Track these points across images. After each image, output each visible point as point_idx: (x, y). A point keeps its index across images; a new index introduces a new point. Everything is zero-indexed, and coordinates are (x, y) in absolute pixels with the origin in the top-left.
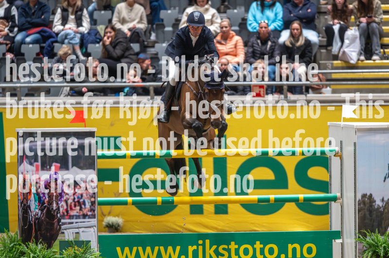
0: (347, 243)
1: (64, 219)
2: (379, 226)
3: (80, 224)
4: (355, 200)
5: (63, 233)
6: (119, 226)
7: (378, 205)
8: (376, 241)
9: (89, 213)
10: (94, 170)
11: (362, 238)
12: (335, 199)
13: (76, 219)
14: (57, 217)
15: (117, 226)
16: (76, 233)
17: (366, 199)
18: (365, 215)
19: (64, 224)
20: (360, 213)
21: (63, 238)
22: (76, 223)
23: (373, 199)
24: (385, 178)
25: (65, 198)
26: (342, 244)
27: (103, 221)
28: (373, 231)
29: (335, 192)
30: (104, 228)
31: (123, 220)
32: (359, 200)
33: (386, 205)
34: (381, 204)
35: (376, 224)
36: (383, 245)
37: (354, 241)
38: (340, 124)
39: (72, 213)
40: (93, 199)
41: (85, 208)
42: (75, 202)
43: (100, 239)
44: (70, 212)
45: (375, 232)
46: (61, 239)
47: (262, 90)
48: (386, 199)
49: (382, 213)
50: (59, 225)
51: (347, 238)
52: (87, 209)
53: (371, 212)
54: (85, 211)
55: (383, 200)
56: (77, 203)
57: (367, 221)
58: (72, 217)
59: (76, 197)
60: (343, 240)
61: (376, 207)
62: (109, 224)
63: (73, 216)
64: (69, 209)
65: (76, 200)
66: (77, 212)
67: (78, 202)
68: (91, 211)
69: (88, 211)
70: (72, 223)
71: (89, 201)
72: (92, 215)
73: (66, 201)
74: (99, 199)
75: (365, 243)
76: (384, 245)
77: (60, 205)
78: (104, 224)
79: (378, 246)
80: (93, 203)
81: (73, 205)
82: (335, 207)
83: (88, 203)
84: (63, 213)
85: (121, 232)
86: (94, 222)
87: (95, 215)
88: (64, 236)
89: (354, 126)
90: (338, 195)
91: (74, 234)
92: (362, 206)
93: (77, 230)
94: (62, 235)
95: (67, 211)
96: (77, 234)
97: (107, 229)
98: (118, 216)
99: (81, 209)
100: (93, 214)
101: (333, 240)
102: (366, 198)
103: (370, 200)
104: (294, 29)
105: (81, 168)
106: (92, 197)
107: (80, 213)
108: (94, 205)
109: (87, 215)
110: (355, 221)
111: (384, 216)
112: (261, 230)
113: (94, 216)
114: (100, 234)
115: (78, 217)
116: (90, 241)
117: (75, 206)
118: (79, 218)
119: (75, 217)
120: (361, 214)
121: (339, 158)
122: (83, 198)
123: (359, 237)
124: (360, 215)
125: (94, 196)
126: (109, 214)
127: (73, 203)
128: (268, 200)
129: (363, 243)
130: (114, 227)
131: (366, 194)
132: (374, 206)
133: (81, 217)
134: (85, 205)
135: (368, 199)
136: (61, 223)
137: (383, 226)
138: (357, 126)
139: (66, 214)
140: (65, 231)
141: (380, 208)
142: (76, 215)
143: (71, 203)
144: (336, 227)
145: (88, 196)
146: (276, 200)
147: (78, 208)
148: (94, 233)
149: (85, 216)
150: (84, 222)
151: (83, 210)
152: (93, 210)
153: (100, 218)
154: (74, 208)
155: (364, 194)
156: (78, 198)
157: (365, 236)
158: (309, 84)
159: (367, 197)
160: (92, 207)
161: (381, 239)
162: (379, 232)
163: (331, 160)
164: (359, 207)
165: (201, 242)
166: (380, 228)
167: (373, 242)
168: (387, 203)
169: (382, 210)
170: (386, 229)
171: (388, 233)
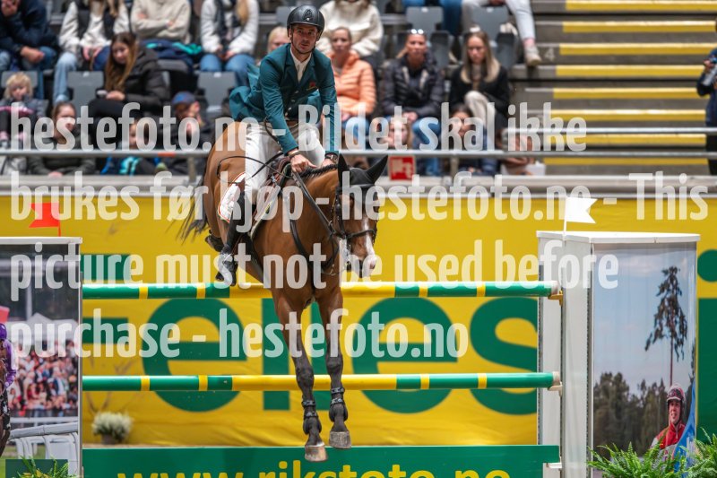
0: (572, 470)
1: (15, 416)
2: (636, 436)
3: (46, 426)
4: (589, 386)
5: (14, 444)
6: (123, 431)
7: (634, 396)
8: (629, 466)
9: (65, 406)
10: (76, 320)
11: (600, 459)
12: (548, 383)
13: (40, 416)
14: (2, 412)
15: (119, 431)
16: (39, 444)
17: (611, 384)
18: (607, 415)
19: (16, 426)
20: (598, 411)
21: (13, 455)
22: (40, 424)
23: (624, 383)
24: (648, 343)
25: (18, 375)
26: (562, 472)
27: (92, 421)
28: (623, 447)
29: (549, 369)
30: (95, 434)
31: (133, 419)
32: (596, 387)
33: (648, 396)
34: (639, 394)
35: (627, 433)
36: (642, 476)
37: (585, 466)
38: (561, 235)
39: (33, 405)
40: (72, 379)
41: (57, 395)
42: (38, 384)
43: (87, 457)
44: (27, 403)
45: (626, 450)
46: (10, 457)
47: (408, 166)
48: (649, 384)
49: (641, 412)
50: (5, 427)
51: (571, 460)
52: (61, 398)
53: (618, 409)
54: (57, 402)
55: (643, 386)
56: (41, 386)
57: (611, 427)
58: (31, 414)
59: (40, 374)
60: (564, 465)
61: (629, 400)
62: (104, 427)
63: (34, 411)
64: (25, 397)
65: (40, 379)
66: (42, 404)
67: (44, 382)
68: (68, 402)
69: (64, 402)
70: (32, 425)
71: (66, 382)
72: (71, 409)
73: (20, 382)
74: (85, 378)
75: (606, 471)
76: (645, 475)
77: (8, 389)
78: (94, 426)
80: (73, 386)
81: (33, 390)
82: (548, 398)
83: (64, 385)
84: (15, 405)
85: (127, 443)
86: (74, 422)
87: (76, 409)
88: (16, 451)
89: (588, 238)
90: (556, 374)
91: (35, 447)
92: (602, 397)
93: (40, 439)
94: (12, 448)
95: (22, 401)
96: (41, 447)
97: (100, 437)
98: (122, 411)
99: (49, 398)
100: (74, 407)
101: (544, 464)
102: (610, 381)
103: (618, 386)
104: (472, 48)
105: (51, 316)
106: (72, 374)
107: (47, 405)
108: (75, 390)
109: (60, 409)
110: (588, 427)
111: (645, 417)
112: (401, 442)
113: (74, 412)
114: (85, 447)
115: (42, 413)
116: (66, 461)
117: (38, 391)
118: (46, 416)
119: (36, 414)
120: (600, 413)
121: (558, 301)
122: (54, 375)
123: (595, 459)
124: (598, 416)
125: (75, 372)
126: (105, 407)
127: (34, 386)
128: (416, 384)
129: (602, 469)
130: (114, 434)
131: (611, 375)
132: (626, 399)
133: (50, 413)
134: (57, 389)
135: (613, 383)
136: (9, 425)
137: (643, 437)
138: (593, 239)
139: (19, 406)
140: (17, 440)
141: (638, 401)
142: (39, 410)
143: (30, 385)
144: (550, 439)
145: (64, 372)
146: (434, 384)
147: (43, 395)
148: (73, 445)
149: (56, 411)
150: (55, 423)
151: (54, 399)
152: (72, 400)
153: (86, 415)
154: (35, 396)
155: (606, 374)
156: (44, 375)
157: (607, 456)
158: (501, 156)
159: (613, 379)
160: (71, 394)
161: (638, 463)
162: (634, 450)
163: (541, 305)
164: (596, 398)
165: (283, 465)
166: (637, 442)
167: (622, 469)
168: (652, 392)
169: (642, 406)
170: (648, 444)
171: (652, 450)
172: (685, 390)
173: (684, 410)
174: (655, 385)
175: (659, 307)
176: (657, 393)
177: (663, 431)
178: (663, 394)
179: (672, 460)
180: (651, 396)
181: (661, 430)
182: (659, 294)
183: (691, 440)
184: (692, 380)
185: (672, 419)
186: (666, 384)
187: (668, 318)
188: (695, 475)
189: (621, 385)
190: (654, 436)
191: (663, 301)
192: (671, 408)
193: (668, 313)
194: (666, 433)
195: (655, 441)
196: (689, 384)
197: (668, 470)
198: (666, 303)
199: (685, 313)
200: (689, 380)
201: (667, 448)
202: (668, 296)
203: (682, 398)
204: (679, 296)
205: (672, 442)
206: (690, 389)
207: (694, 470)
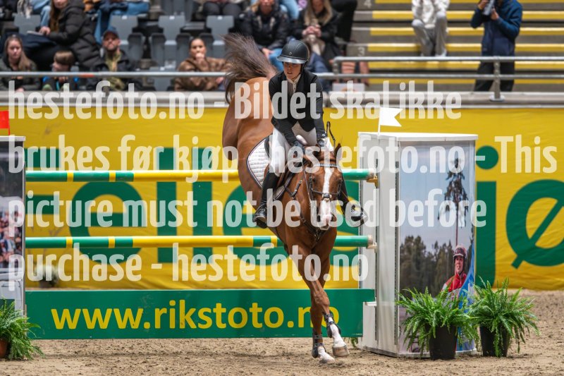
0: (384, 307)
2: (430, 283)
4: (396, 246)
7: (429, 253)
8: (425, 304)
10: (21, 197)
11: (405, 299)
12: (366, 244)
17: (412, 244)
18: (410, 267)
20: (403, 264)
23: (422, 244)
26: (377, 309)
28: (421, 290)
29: (367, 234)
32: (402, 246)
33: (440, 253)
34: (433, 252)
35: (425, 280)
36: (435, 311)
37: (393, 304)
38: (376, 135)
40: (18, 240)
43: (28, 297)
45: (423, 292)
48: (440, 244)
49: (434, 264)
51: (383, 300)
53: (418, 263)
55: (436, 246)
57: (413, 276)
60: (378, 303)
61: (426, 256)
71: (13, 242)
74: (27, 239)
75: (409, 308)
76: (437, 310)
79: (428, 313)
80: (18, 245)
82: (367, 255)
83: (12, 245)
85: (58, 287)
89: (395, 138)
90: (372, 237)
92: (406, 253)
101: (364, 303)
102: (412, 242)
103: (418, 245)
105: (3, 194)
106: (18, 236)
108: (20, 248)
110: (396, 276)
111: (437, 268)
112: (259, 286)
114: (28, 290)
116: (13, 300)
120: (405, 265)
121: (374, 184)
122: (5, 237)
123: (401, 299)
124: (403, 267)
125: (20, 235)
129: (406, 307)
131: (412, 237)
132: (424, 254)
134: (7, 247)
135: (414, 243)
137: (436, 283)
138: (399, 138)
141: (433, 257)
144: (369, 285)
145: (12, 235)
148: (19, 289)
150: (5, 272)
151: (4, 255)
155: (409, 237)
157: (409, 297)
158: (332, 77)
159: (414, 240)
160: (17, 251)
161: (432, 302)
162: (430, 292)
163: (361, 186)
164: (402, 254)
165: (172, 303)
166: (432, 287)
167: (420, 306)
168: (442, 250)
169: (435, 260)
170: (440, 288)
171: (442, 292)
172: (467, 249)
173: (466, 263)
174: (445, 245)
175: (448, 188)
176: (446, 251)
177: (451, 279)
178: (451, 252)
179: (457, 300)
180: (442, 253)
181: (449, 278)
182: (448, 179)
183: (471, 285)
184: (472, 242)
185: (457, 270)
186: (453, 244)
187: (454, 196)
188: (474, 311)
189: (420, 245)
190: (444, 282)
191: (451, 183)
192: (457, 262)
193: (455, 192)
194: (453, 280)
195: (445, 286)
196: (470, 244)
197: (454, 307)
198: (453, 185)
199: (467, 192)
200: (470, 241)
201: (454, 291)
202: (454, 180)
203: (465, 255)
204: (462, 180)
205: (457, 287)
206: (471, 248)
207: (474, 307)
